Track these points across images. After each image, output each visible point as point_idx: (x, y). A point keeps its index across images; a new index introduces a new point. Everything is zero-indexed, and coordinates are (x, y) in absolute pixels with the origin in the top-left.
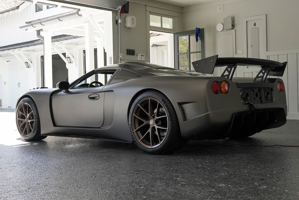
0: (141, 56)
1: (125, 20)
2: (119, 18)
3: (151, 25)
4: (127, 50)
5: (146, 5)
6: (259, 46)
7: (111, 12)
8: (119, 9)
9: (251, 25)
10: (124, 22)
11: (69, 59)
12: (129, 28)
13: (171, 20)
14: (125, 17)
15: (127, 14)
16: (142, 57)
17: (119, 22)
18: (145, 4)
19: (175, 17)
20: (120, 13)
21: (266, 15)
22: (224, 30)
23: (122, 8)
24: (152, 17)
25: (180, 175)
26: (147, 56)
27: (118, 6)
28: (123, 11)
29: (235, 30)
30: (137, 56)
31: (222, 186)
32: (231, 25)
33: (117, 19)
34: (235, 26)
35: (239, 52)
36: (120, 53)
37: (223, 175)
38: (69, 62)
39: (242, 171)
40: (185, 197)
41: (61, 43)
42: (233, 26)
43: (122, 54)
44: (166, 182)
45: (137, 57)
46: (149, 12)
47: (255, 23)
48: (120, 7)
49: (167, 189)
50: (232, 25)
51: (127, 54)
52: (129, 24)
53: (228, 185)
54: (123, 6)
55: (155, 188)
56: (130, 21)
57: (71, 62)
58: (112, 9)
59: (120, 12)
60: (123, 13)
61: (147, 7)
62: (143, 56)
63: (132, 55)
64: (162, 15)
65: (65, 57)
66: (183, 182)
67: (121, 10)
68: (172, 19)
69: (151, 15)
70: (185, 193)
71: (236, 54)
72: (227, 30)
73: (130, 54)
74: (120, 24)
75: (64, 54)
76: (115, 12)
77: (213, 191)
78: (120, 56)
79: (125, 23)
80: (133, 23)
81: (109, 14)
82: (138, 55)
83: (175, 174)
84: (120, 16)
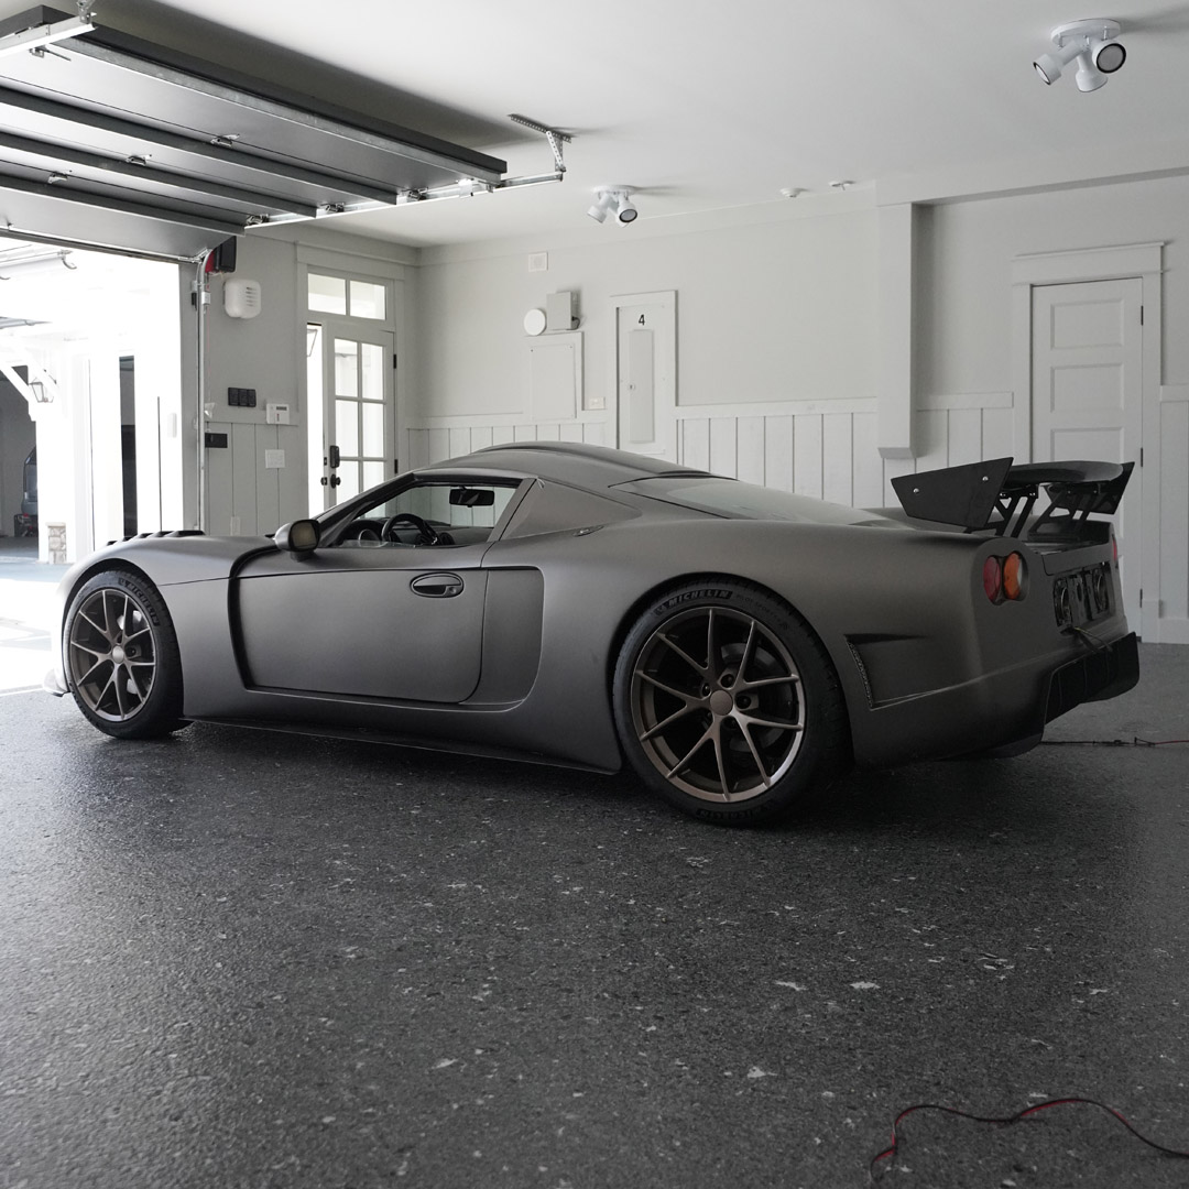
0: (278, 408)
1: (224, 292)
2: (202, 288)
3: (311, 308)
4: (230, 389)
5: (295, 244)
6: (653, 387)
7: (176, 267)
8: (203, 259)
9: (630, 322)
10: (221, 298)
11: (39, 386)
12: (238, 319)
13: (379, 291)
14: (224, 284)
15: (228, 274)
16: (280, 412)
17: (203, 301)
18: (293, 241)
19: (394, 280)
20: (207, 271)
21: (677, 293)
22: (546, 332)
23: (213, 255)
24: (314, 280)
25: (346, 850)
26: (298, 410)
27: (199, 247)
28: (215, 266)
29: (583, 334)
30: (265, 409)
31: (459, 890)
32: (570, 318)
33: (196, 289)
34: (582, 320)
35: (593, 404)
36: (205, 402)
37: (474, 846)
38: (40, 399)
39: (531, 830)
40: (339, 932)
41: (12, 335)
42: (576, 320)
43: (213, 404)
44: (300, 875)
45: (263, 412)
46: (306, 267)
47: (642, 316)
48: (206, 253)
49: (296, 905)
50: (573, 319)
51: (230, 404)
52: (235, 308)
53: (475, 883)
54: (215, 250)
55: (261, 900)
56: (238, 297)
57: (45, 400)
58: (179, 258)
59: (207, 267)
60: (217, 271)
61: (299, 249)
62: (285, 409)
63: (248, 405)
64: (349, 275)
65: (26, 381)
66: (349, 874)
67: (208, 262)
68: (383, 288)
69: (310, 275)
70: (344, 919)
71: (583, 409)
72: (557, 332)
73: (239, 405)
74: (206, 309)
75: (22, 371)
76: (187, 268)
77: (426, 909)
78: (206, 412)
79: (224, 303)
80: (250, 303)
81: (168, 275)
82: (268, 406)
83: (334, 847)
84: (207, 279)
